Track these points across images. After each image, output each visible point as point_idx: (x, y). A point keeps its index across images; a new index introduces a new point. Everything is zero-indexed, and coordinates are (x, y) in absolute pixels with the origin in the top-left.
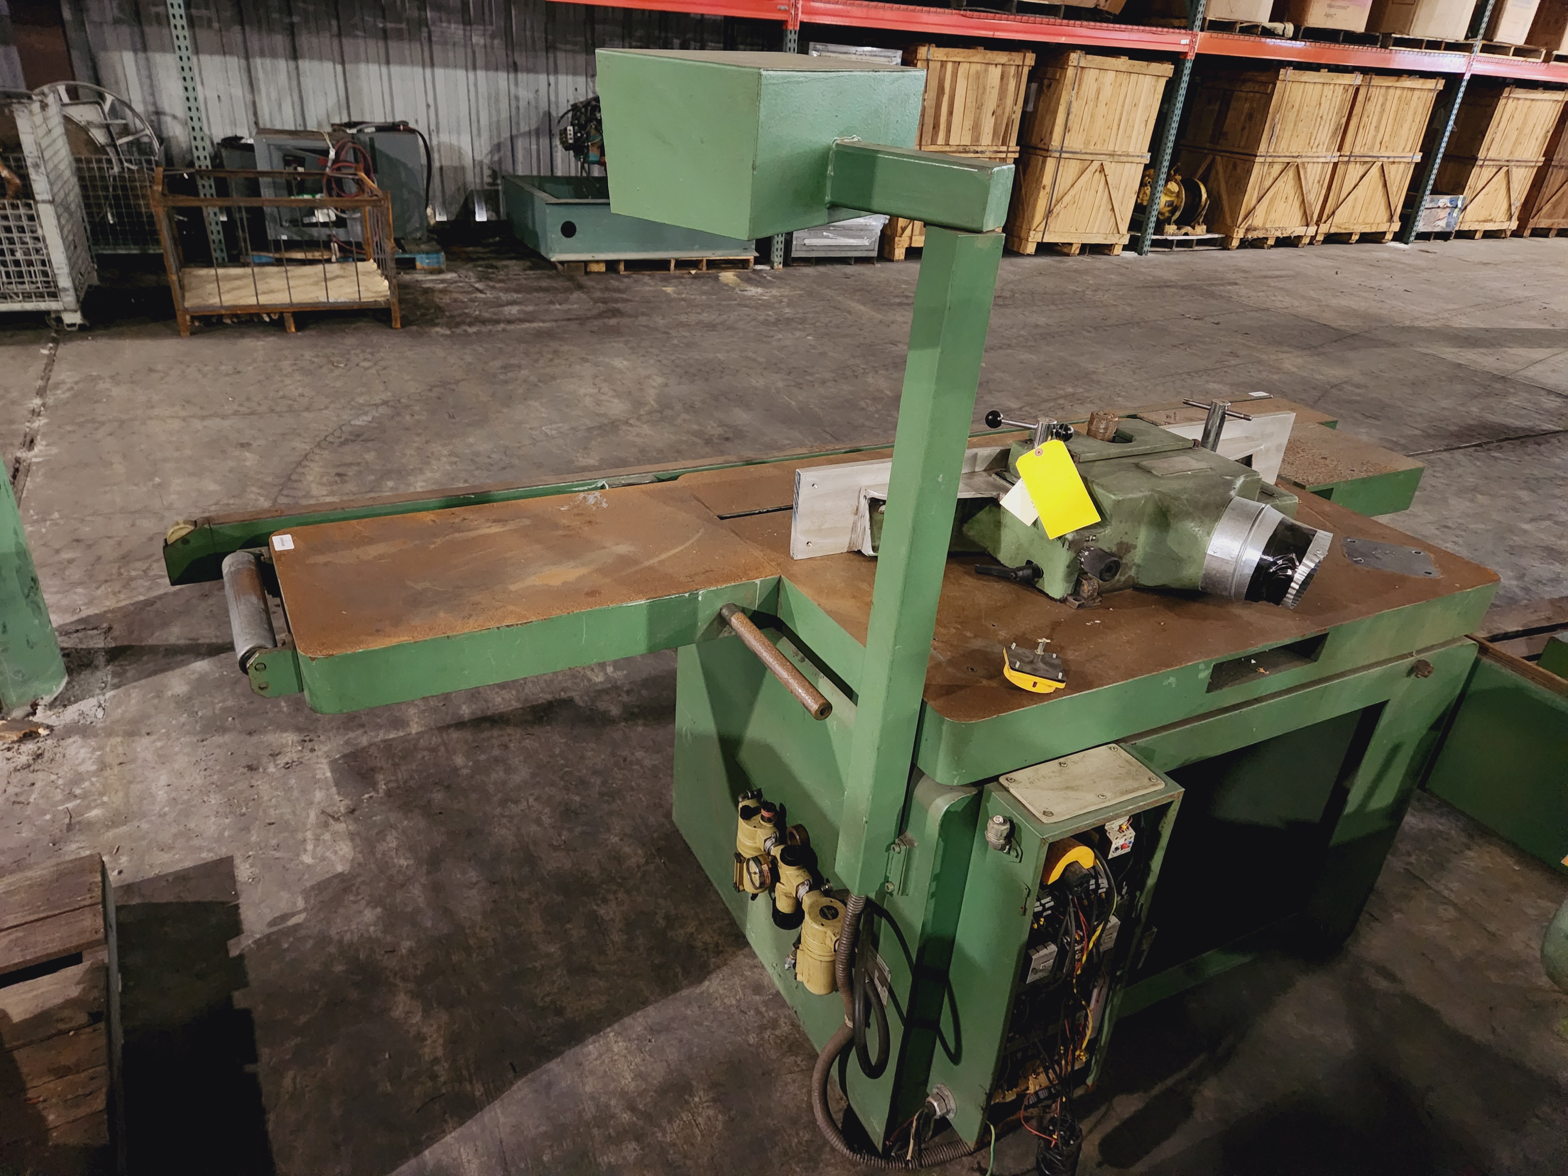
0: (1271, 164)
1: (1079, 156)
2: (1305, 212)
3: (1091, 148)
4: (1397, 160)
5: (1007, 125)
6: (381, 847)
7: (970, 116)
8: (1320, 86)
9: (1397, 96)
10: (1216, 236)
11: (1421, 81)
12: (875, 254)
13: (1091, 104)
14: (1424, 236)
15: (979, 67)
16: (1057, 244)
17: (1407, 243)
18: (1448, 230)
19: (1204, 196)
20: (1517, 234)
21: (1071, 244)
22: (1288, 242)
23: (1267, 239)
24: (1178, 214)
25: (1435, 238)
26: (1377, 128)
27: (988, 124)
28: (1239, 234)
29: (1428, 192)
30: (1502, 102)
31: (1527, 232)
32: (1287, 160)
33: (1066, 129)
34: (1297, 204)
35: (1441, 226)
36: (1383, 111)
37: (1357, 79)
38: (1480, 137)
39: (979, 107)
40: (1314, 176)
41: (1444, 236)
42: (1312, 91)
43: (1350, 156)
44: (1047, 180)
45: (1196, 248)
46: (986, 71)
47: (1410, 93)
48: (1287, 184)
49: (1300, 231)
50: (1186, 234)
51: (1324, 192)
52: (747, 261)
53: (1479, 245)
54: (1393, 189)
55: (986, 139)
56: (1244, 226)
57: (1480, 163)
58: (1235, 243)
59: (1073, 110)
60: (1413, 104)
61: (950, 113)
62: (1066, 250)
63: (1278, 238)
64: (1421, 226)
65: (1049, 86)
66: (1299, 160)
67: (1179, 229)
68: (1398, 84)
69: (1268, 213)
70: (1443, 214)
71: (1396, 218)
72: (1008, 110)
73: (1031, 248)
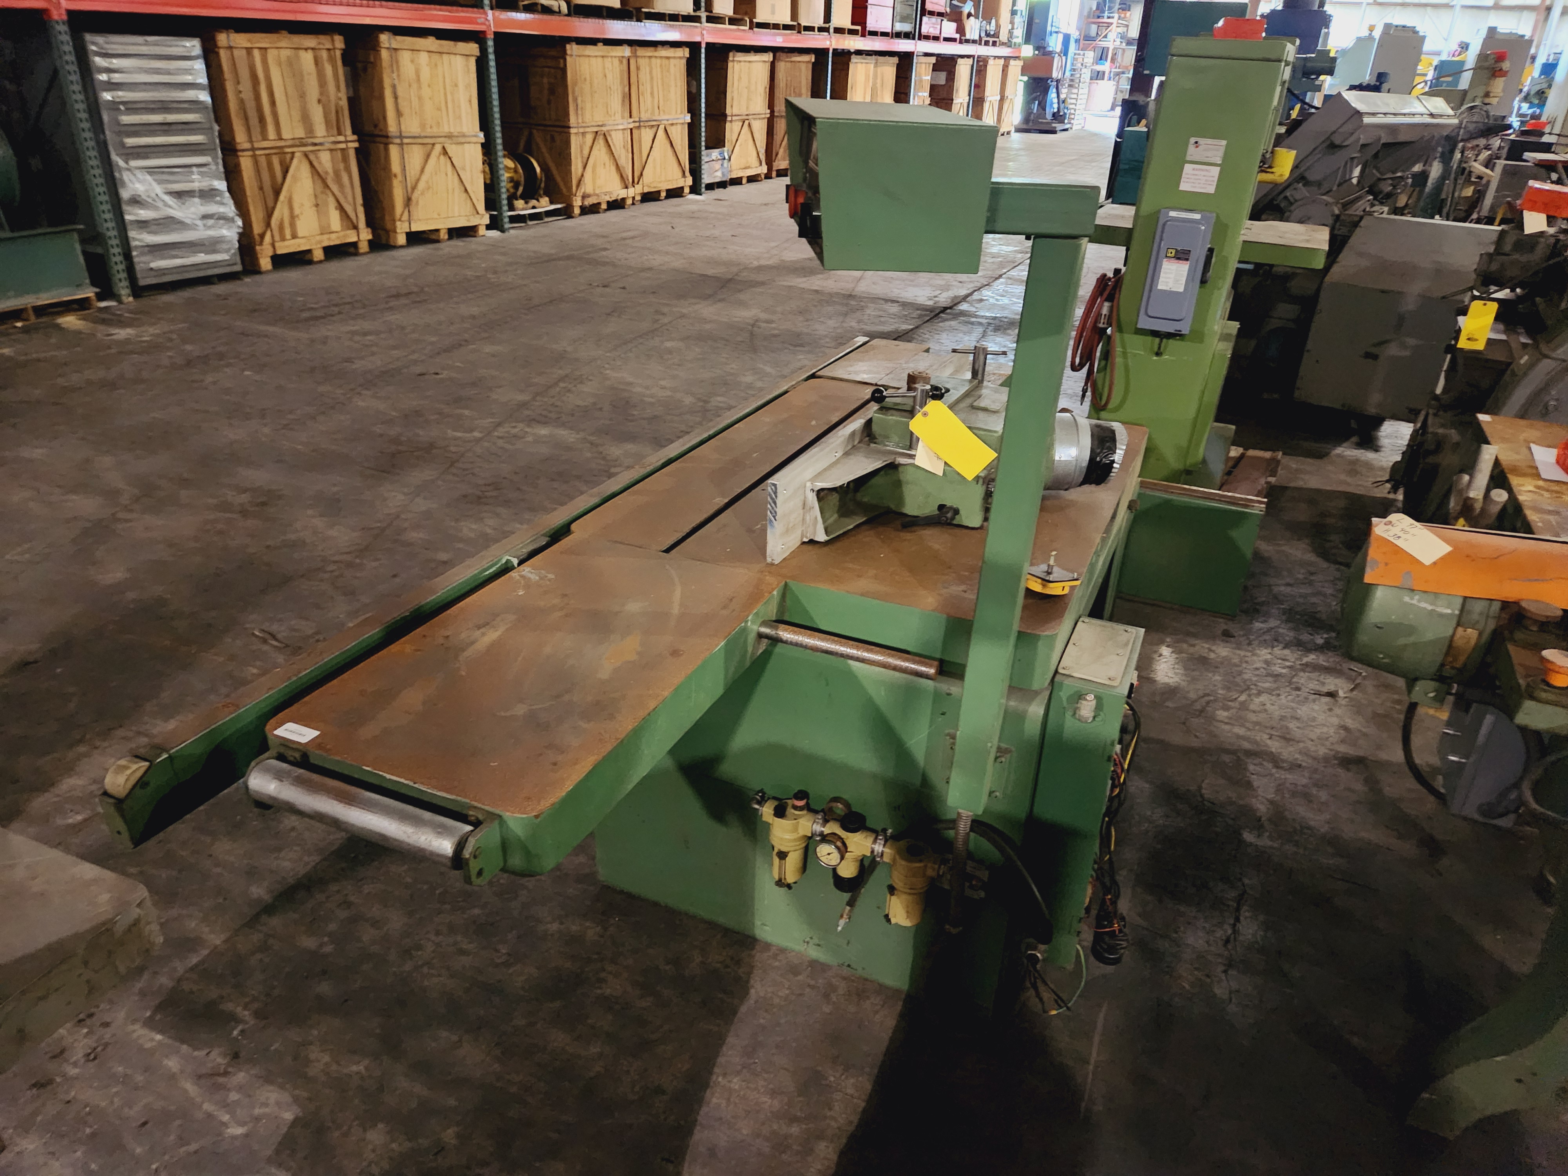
0: (584, 134)
1: (420, 141)
2: (622, 176)
3: (429, 132)
4: (675, 122)
5: (337, 112)
6: (314, 1071)
7: (296, 105)
8: (600, 59)
9: (658, 65)
10: (559, 206)
11: (672, 50)
12: (238, 268)
13: (415, 86)
14: (710, 187)
15: (288, 52)
16: (424, 232)
17: (700, 194)
18: (724, 179)
19: (538, 170)
20: (768, 176)
21: (437, 231)
22: (617, 205)
23: (599, 204)
24: (521, 189)
25: (718, 187)
26: (652, 94)
27: (317, 114)
28: (577, 202)
29: (703, 148)
30: (730, 65)
31: (774, 174)
32: (596, 129)
33: (399, 114)
34: (613, 168)
35: (718, 177)
36: (652, 78)
37: (626, 51)
38: (722, 96)
39: (302, 96)
40: (619, 140)
41: (722, 185)
42: (597, 63)
43: (640, 122)
44: (395, 167)
45: (546, 220)
46: (297, 57)
47: (667, 61)
48: (600, 153)
49: (622, 193)
50: (534, 207)
51: (630, 155)
52: (87, 299)
53: (746, 189)
54: (678, 148)
55: (320, 130)
56: (580, 194)
57: (729, 118)
58: (577, 211)
59: (400, 93)
60: (672, 70)
61: (273, 103)
62: (434, 237)
63: (608, 202)
64: (706, 179)
65: (365, 69)
66: (604, 129)
67: (526, 203)
68: (656, 54)
69: (594, 180)
70: (717, 165)
71: (687, 173)
72: (333, 98)
73: (402, 240)
